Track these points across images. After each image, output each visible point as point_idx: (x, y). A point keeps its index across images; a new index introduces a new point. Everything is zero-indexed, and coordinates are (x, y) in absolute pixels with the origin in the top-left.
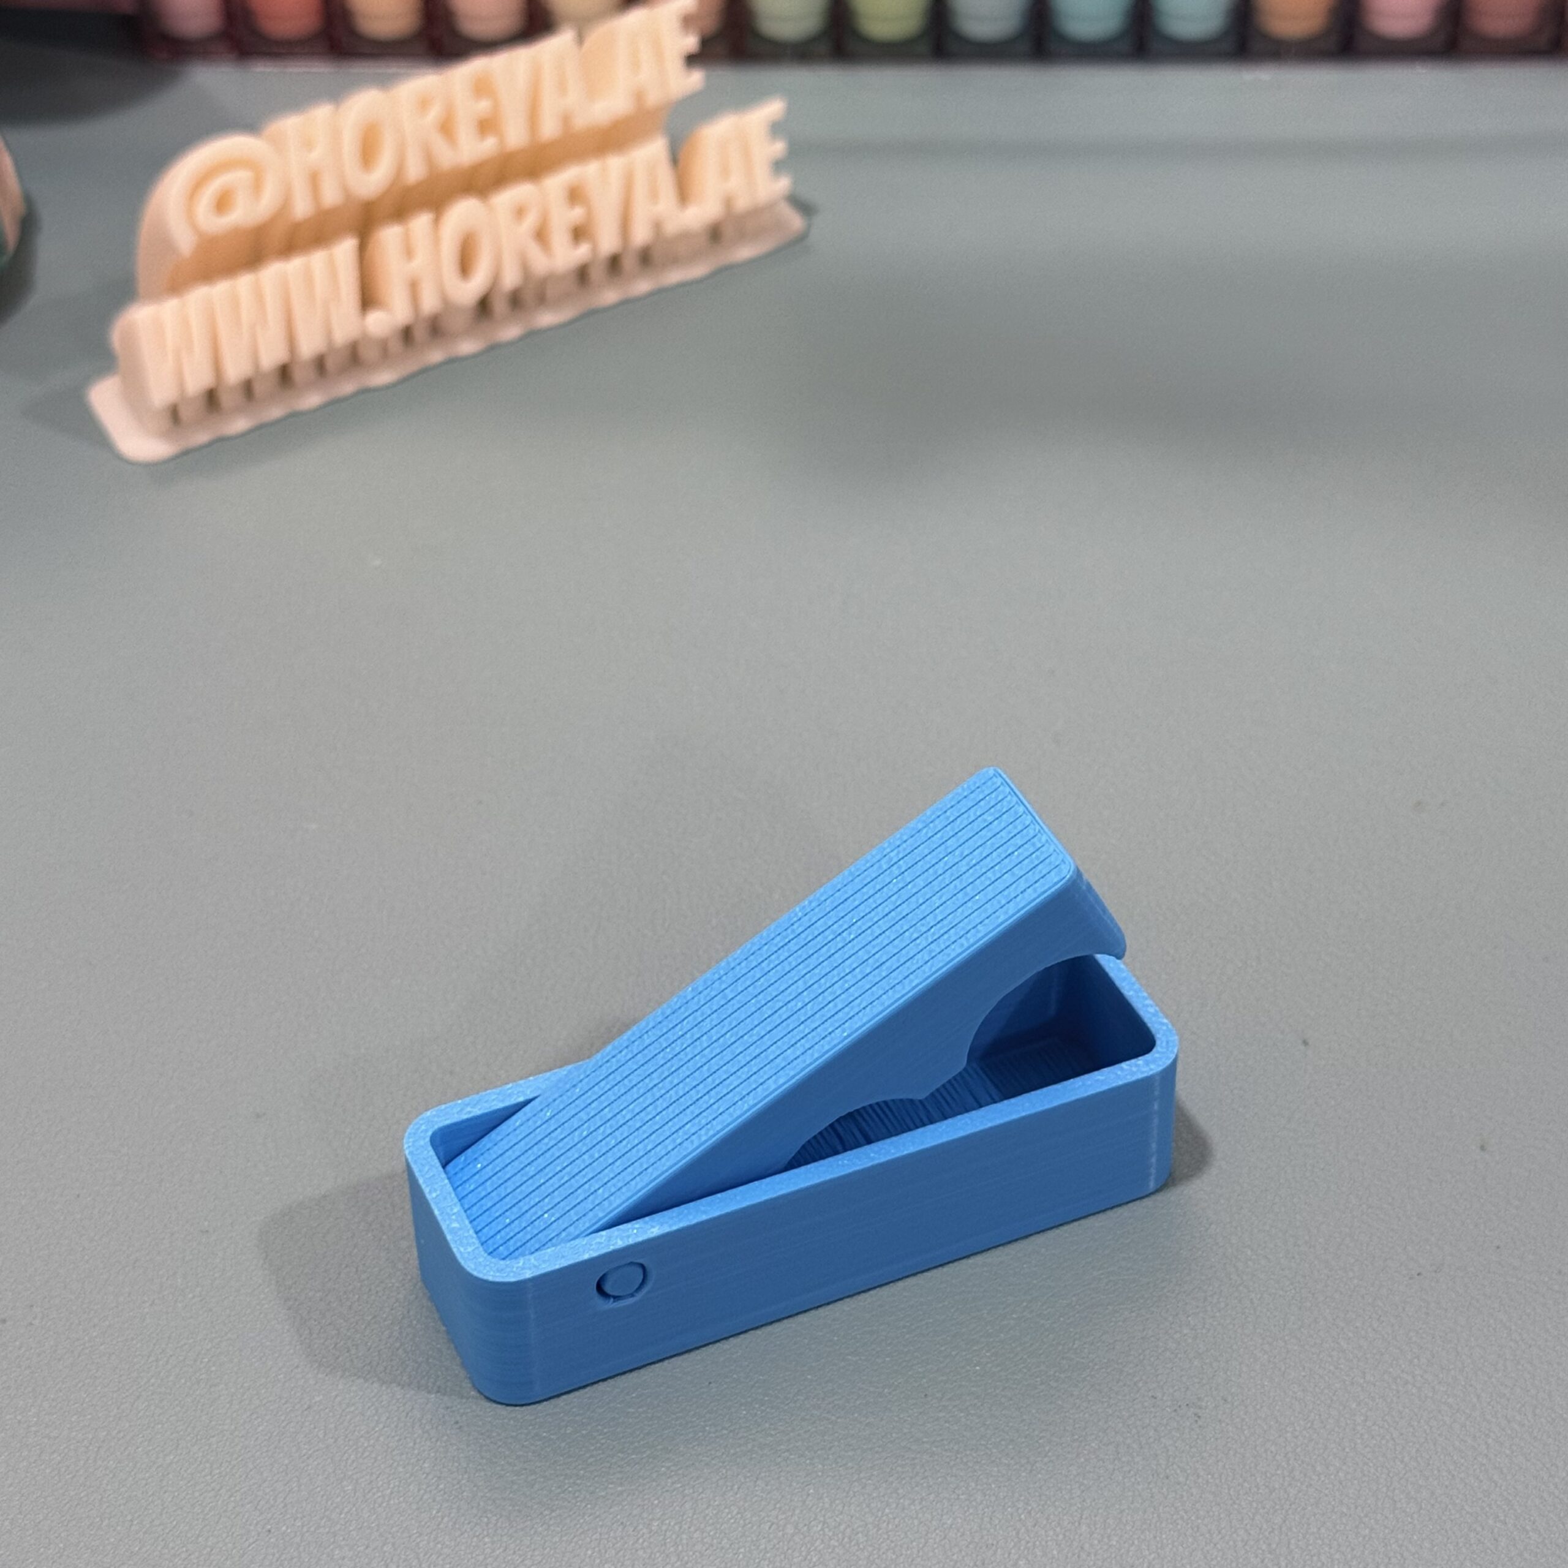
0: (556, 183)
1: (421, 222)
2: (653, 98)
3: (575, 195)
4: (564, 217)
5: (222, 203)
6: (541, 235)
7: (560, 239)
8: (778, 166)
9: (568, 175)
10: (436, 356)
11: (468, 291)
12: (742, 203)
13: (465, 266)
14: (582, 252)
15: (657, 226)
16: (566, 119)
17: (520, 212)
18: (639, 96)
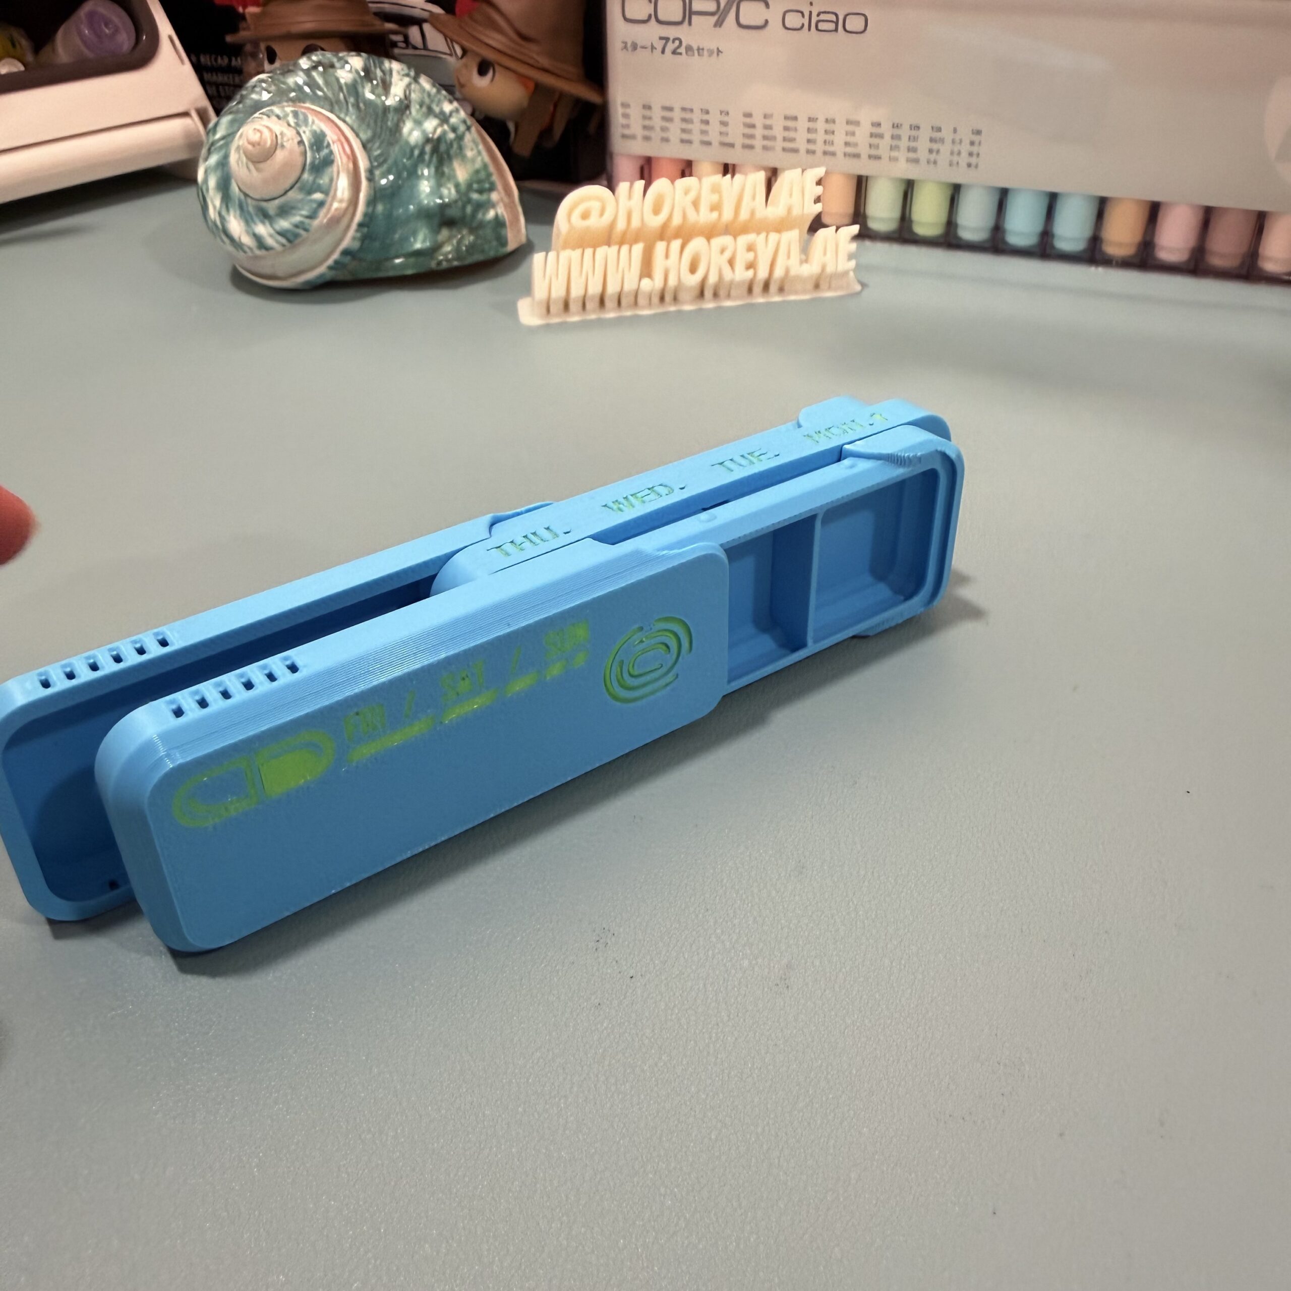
0: (743, 240)
1: (676, 244)
2: (796, 212)
3: (750, 248)
4: (744, 256)
5: (585, 216)
6: (731, 262)
7: (740, 265)
8: (851, 257)
9: (751, 237)
10: (672, 308)
11: (693, 280)
12: (830, 269)
13: (693, 269)
14: (750, 273)
15: (787, 271)
16: (753, 213)
17: (722, 251)
18: (789, 210)
